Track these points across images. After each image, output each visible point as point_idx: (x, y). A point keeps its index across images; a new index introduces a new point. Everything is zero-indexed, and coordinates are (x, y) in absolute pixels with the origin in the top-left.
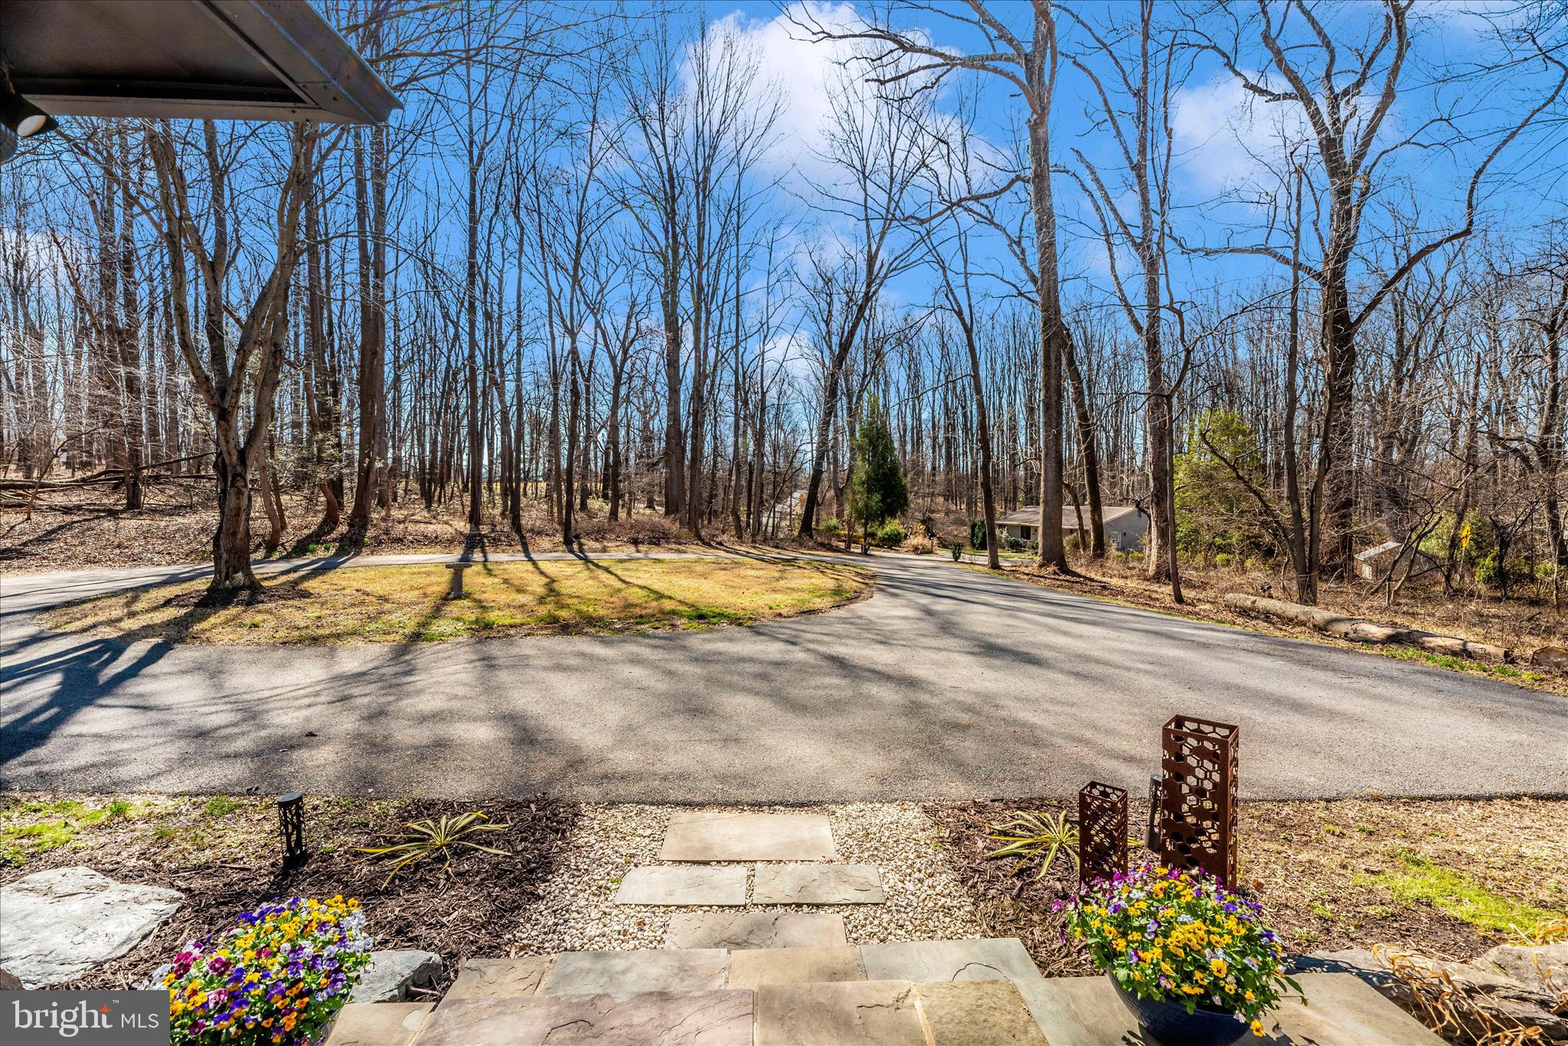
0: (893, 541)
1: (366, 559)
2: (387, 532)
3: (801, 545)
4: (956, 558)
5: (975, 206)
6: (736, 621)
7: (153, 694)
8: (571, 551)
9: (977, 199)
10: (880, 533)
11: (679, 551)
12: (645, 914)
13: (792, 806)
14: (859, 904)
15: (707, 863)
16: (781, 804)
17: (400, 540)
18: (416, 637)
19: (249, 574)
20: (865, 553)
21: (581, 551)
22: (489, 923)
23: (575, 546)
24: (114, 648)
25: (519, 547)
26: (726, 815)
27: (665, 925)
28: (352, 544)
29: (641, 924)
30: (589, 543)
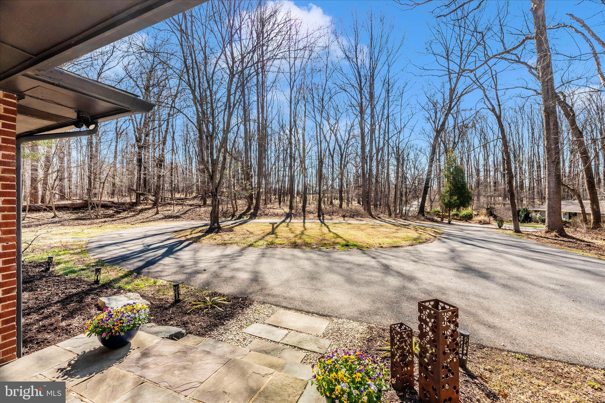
0: (468, 218)
1: (256, 220)
2: (264, 212)
3: (418, 219)
4: (500, 227)
5: (508, 56)
6: (360, 248)
7: (181, 255)
8: (320, 219)
9: (508, 52)
10: (461, 214)
11: (360, 220)
12: (248, 337)
13: (320, 315)
14: (315, 352)
15: (278, 327)
16: (317, 314)
17: (267, 215)
18: (251, 245)
19: (218, 224)
20: (449, 223)
21: (323, 219)
22: (206, 328)
23: (321, 218)
24: (181, 242)
25: (303, 218)
26: (296, 313)
27: (251, 341)
28: (254, 216)
29: (245, 339)
30: (326, 217)
